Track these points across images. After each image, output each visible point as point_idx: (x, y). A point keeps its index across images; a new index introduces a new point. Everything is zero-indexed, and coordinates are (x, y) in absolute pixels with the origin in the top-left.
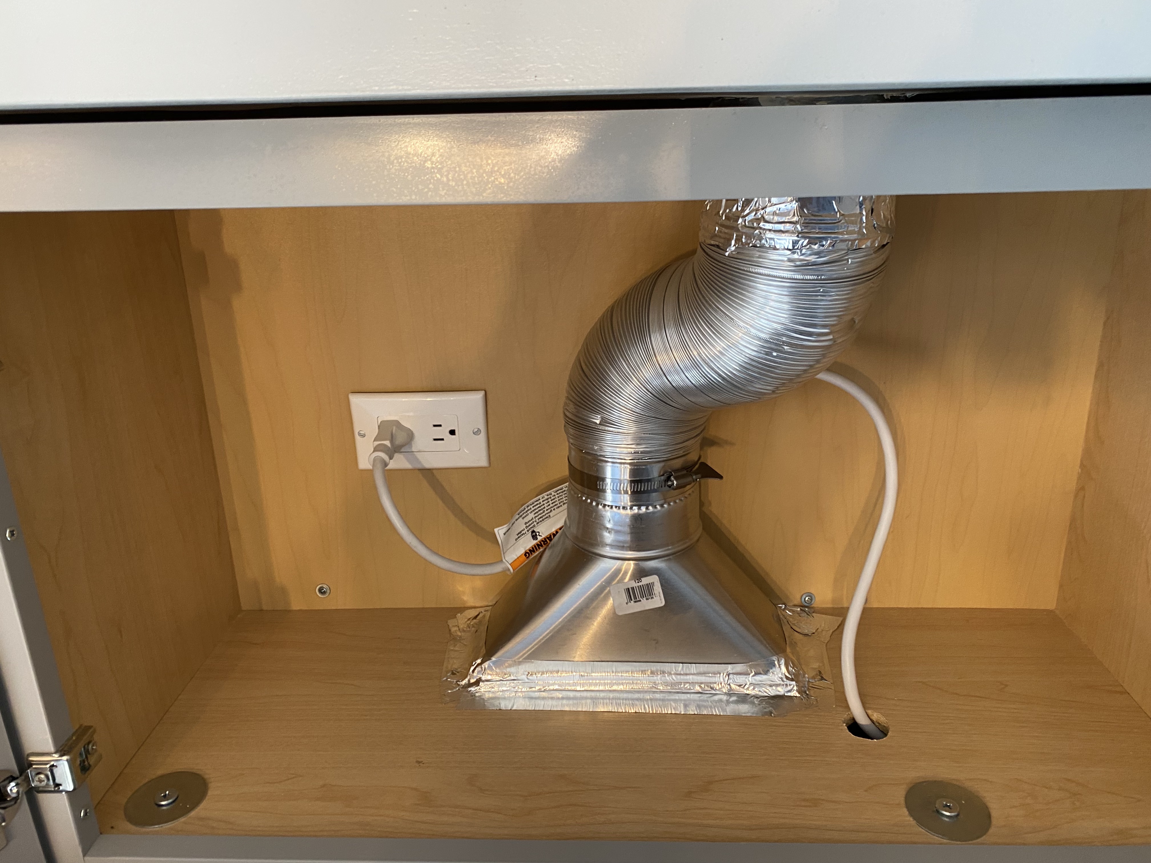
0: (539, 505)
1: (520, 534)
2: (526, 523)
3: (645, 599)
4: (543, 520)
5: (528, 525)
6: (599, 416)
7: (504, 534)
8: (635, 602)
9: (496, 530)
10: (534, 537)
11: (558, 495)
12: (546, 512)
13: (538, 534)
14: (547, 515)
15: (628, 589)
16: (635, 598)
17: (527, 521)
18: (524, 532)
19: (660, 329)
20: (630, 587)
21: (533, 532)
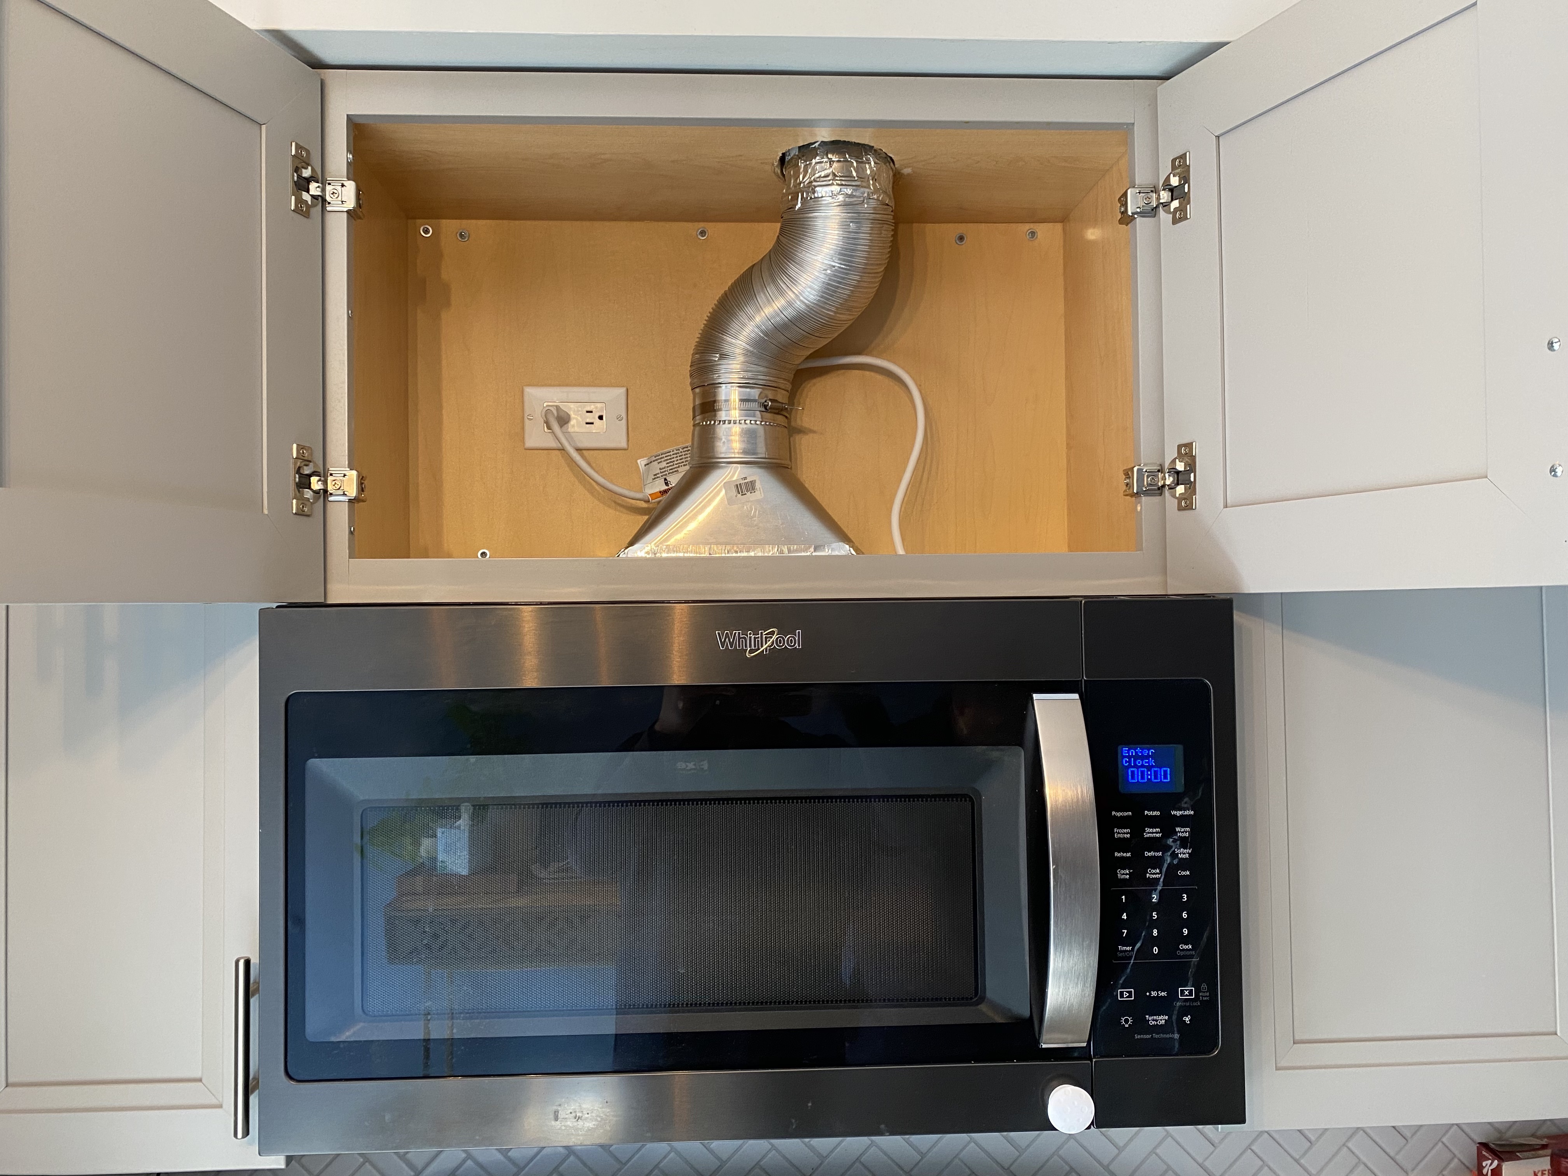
0: (670, 457)
1: (656, 477)
2: (660, 469)
3: (749, 492)
4: (673, 472)
5: (662, 471)
6: (717, 355)
7: (645, 465)
8: (742, 495)
9: (639, 461)
10: (667, 484)
11: (685, 453)
12: (675, 466)
13: (669, 482)
14: (676, 469)
15: (737, 485)
16: (742, 492)
17: (661, 467)
18: (658, 476)
19: (763, 288)
20: (738, 483)
21: (665, 479)
